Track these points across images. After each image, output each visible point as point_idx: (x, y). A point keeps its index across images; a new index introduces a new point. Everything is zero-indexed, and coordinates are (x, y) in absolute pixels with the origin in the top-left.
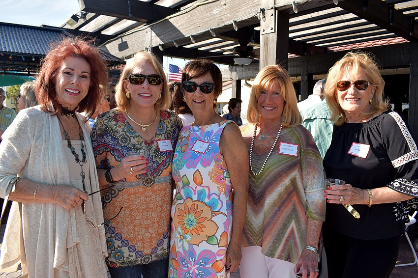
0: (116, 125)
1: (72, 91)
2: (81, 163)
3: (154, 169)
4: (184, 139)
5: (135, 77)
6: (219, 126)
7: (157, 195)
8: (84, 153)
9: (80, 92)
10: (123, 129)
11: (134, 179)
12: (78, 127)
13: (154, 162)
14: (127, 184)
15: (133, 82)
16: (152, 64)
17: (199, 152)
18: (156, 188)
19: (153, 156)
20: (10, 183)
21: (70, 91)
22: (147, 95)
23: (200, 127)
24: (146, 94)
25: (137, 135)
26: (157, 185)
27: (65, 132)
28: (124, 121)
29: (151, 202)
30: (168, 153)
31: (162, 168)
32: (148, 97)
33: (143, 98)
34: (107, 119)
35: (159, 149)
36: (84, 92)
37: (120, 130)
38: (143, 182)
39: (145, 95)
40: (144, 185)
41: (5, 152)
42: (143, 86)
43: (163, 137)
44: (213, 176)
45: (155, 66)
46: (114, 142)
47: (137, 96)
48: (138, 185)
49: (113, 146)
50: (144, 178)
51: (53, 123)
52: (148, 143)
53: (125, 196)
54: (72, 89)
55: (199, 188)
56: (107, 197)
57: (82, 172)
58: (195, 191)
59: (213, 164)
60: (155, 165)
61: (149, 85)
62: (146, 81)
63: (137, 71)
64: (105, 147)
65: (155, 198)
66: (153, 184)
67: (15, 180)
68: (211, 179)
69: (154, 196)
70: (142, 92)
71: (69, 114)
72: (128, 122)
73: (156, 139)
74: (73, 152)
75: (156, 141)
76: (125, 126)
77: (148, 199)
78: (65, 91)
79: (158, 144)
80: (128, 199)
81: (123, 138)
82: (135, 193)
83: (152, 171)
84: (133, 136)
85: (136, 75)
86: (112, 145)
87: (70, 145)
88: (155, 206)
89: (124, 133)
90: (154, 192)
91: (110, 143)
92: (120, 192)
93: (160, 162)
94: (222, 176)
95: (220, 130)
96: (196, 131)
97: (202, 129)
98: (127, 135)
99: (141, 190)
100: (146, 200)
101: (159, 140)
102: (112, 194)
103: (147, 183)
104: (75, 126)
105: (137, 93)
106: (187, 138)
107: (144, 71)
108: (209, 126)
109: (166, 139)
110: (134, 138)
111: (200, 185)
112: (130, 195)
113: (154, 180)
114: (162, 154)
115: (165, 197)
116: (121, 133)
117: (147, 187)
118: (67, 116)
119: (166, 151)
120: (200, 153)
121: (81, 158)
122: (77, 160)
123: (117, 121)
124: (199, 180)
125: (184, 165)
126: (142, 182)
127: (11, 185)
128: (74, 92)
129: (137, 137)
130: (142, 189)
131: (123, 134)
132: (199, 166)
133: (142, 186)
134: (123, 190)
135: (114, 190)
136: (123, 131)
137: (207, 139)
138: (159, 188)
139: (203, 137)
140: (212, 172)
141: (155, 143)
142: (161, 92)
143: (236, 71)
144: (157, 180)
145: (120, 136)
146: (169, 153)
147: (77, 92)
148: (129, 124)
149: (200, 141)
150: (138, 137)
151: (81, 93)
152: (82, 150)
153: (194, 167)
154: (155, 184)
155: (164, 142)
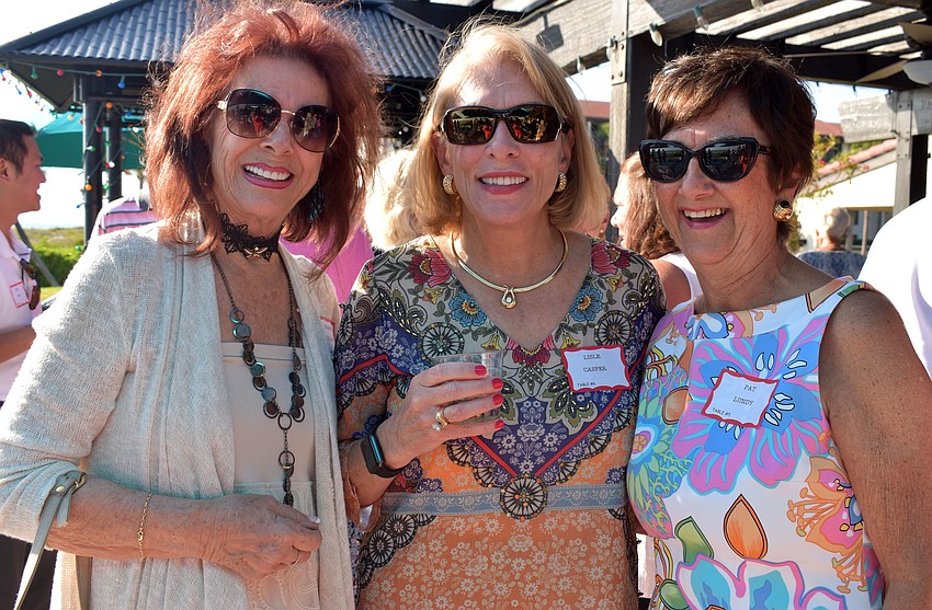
0: (415, 292)
1: (267, 174)
2: (285, 421)
3: (549, 456)
4: (669, 366)
5: (464, 119)
6: (811, 309)
7: (552, 551)
8: (297, 388)
9: (291, 177)
10: (441, 306)
11: (469, 485)
12: (285, 298)
13: (548, 428)
14: (442, 502)
15: (461, 136)
16: (522, 66)
17: (736, 423)
18: (549, 524)
19: (544, 404)
20: (52, 493)
21: (259, 171)
22: (507, 181)
23: (730, 318)
24: (504, 176)
25: (487, 324)
26: (553, 514)
27: (236, 311)
28: (447, 277)
29: (528, 577)
30: (604, 399)
31: (577, 450)
32: (513, 187)
33: (495, 193)
34: (386, 272)
35: (568, 380)
36: (306, 174)
37: (430, 308)
38: (503, 497)
39: (500, 181)
40: (506, 510)
41: (36, 383)
42: (489, 151)
43: (590, 338)
44: (810, 521)
45: (532, 74)
46: (408, 352)
47: (474, 187)
48: (483, 507)
49: (402, 364)
50: (506, 486)
51: (195, 279)
52: (528, 357)
53: (436, 545)
54: (265, 167)
55: (754, 570)
56: (380, 546)
57: (286, 451)
58: (738, 580)
59: (803, 467)
60: (552, 440)
61: (512, 145)
62: (501, 129)
63: (471, 96)
64: (380, 365)
65: (545, 564)
66: (541, 509)
67: (68, 483)
68: (801, 530)
69: (539, 557)
70: (491, 170)
71: (252, 248)
72: (458, 283)
73: (560, 344)
74: (259, 382)
75: (560, 353)
76: (448, 296)
77: (519, 565)
78: (241, 171)
79: (564, 362)
80: (447, 555)
81: (436, 337)
82: (470, 538)
83: (540, 460)
84: (474, 328)
85: (470, 111)
86: (399, 359)
87: (248, 356)
88: (543, 593)
89: (442, 319)
90: (541, 539)
91: (394, 354)
92: (419, 530)
93: (572, 431)
94: (845, 516)
95: (814, 323)
96: (717, 335)
97: (740, 328)
98: (452, 327)
99: (493, 526)
100: (508, 568)
101: (572, 348)
102: (395, 535)
103: (516, 501)
104: (274, 294)
105: (472, 177)
106: (683, 362)
107: (493, 94)
108: (766, 312)
109: (600, 345)
110: (475, 335)
111: (759, 556)
112: (452, 540)
113: (545, 496)
114: (581, 398)
115: (588, 564)
116: (432, 320)
117: (516, 516)
118: (246, 255)
119: (599, 391)
120: (742, 426)
121: (285, 403)
122: (272, 409)
123: (421, 279)
124: (750, 539)
125: (679, 480)
126: (496, 498)
127: (56, 500)
128: (275, 176)
129: (487, 332)
130: (495, 522)
131: (440, 325)
132: (745, 482)
133: (498, 512)
134: (429, 521)
135: (403, 521)
136: (440, 312)
137: (766, 365)
138: (563, 528)
139: (746, 356)
140: (799, 505)
141: (554, 359)
142: (565, 166)
143: (911, 106)
144: (554, 493)
145: (427, 329)
146: (611, 397)
147: (283, 177)
148: (462, 288)
149: (737, 374)
150: (490, 331)
151: (295, 179)
152: (293, 378)
153: (725, 487)
154: (547, 511)
155: (591, 357)
